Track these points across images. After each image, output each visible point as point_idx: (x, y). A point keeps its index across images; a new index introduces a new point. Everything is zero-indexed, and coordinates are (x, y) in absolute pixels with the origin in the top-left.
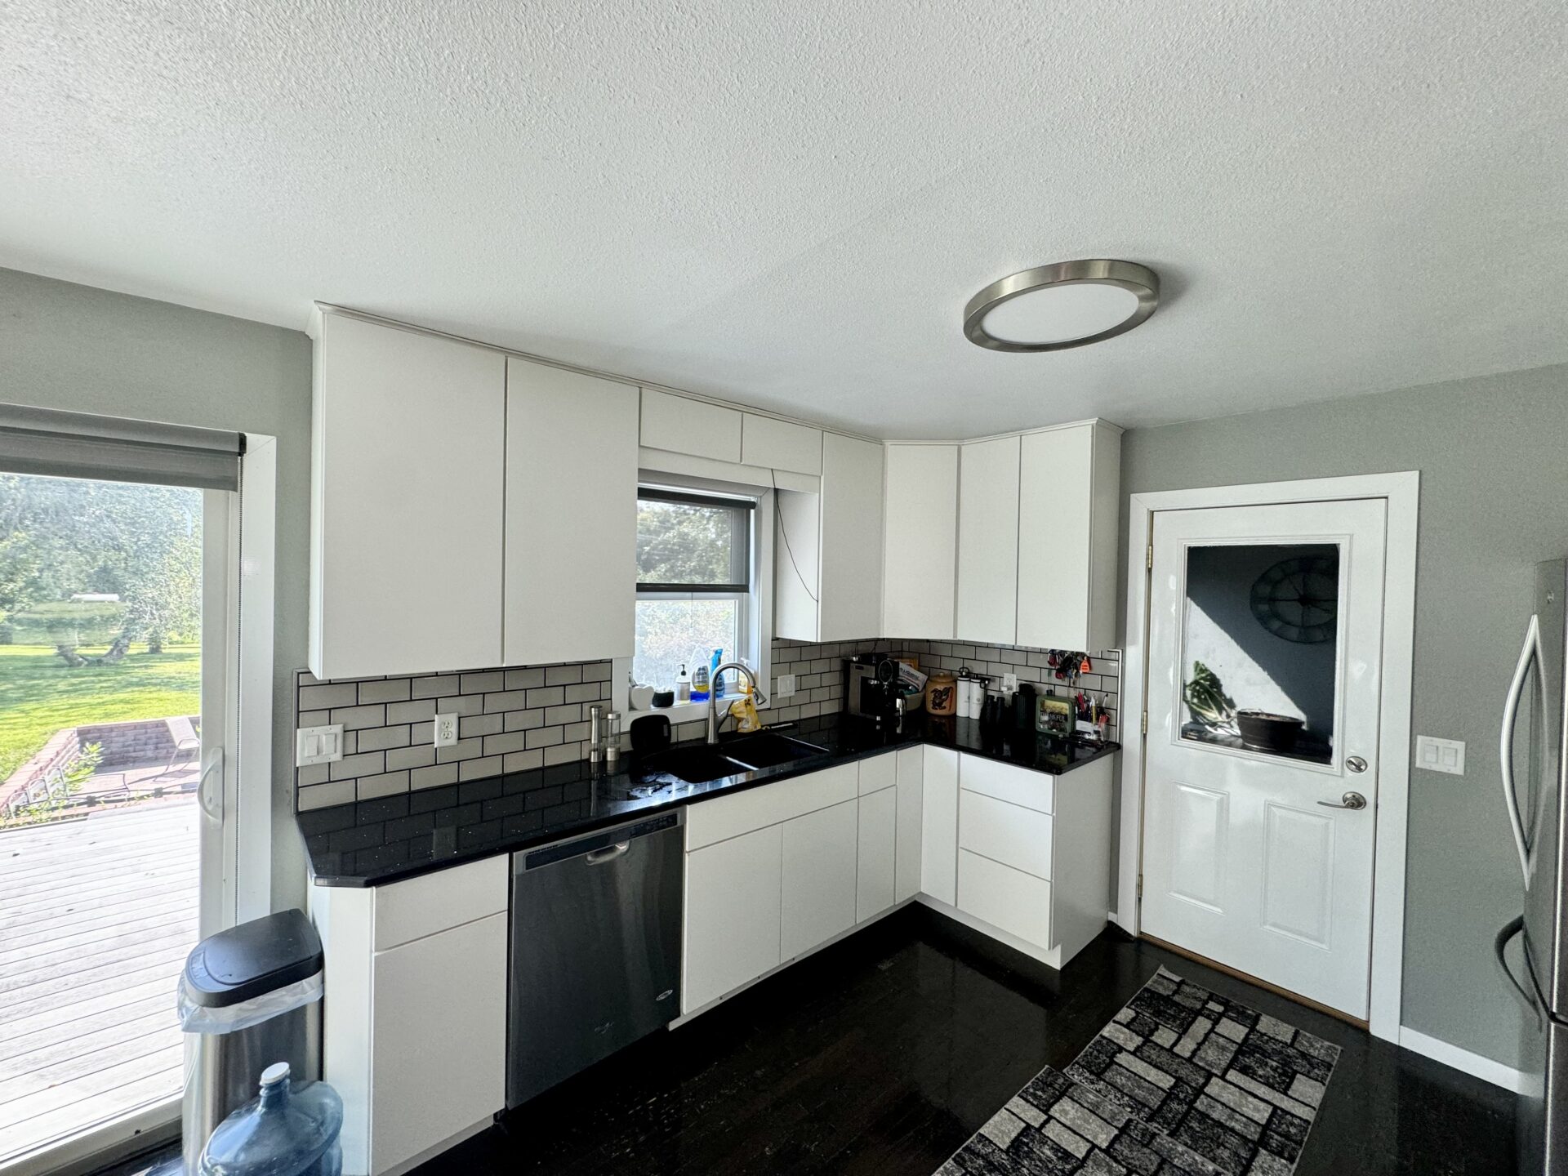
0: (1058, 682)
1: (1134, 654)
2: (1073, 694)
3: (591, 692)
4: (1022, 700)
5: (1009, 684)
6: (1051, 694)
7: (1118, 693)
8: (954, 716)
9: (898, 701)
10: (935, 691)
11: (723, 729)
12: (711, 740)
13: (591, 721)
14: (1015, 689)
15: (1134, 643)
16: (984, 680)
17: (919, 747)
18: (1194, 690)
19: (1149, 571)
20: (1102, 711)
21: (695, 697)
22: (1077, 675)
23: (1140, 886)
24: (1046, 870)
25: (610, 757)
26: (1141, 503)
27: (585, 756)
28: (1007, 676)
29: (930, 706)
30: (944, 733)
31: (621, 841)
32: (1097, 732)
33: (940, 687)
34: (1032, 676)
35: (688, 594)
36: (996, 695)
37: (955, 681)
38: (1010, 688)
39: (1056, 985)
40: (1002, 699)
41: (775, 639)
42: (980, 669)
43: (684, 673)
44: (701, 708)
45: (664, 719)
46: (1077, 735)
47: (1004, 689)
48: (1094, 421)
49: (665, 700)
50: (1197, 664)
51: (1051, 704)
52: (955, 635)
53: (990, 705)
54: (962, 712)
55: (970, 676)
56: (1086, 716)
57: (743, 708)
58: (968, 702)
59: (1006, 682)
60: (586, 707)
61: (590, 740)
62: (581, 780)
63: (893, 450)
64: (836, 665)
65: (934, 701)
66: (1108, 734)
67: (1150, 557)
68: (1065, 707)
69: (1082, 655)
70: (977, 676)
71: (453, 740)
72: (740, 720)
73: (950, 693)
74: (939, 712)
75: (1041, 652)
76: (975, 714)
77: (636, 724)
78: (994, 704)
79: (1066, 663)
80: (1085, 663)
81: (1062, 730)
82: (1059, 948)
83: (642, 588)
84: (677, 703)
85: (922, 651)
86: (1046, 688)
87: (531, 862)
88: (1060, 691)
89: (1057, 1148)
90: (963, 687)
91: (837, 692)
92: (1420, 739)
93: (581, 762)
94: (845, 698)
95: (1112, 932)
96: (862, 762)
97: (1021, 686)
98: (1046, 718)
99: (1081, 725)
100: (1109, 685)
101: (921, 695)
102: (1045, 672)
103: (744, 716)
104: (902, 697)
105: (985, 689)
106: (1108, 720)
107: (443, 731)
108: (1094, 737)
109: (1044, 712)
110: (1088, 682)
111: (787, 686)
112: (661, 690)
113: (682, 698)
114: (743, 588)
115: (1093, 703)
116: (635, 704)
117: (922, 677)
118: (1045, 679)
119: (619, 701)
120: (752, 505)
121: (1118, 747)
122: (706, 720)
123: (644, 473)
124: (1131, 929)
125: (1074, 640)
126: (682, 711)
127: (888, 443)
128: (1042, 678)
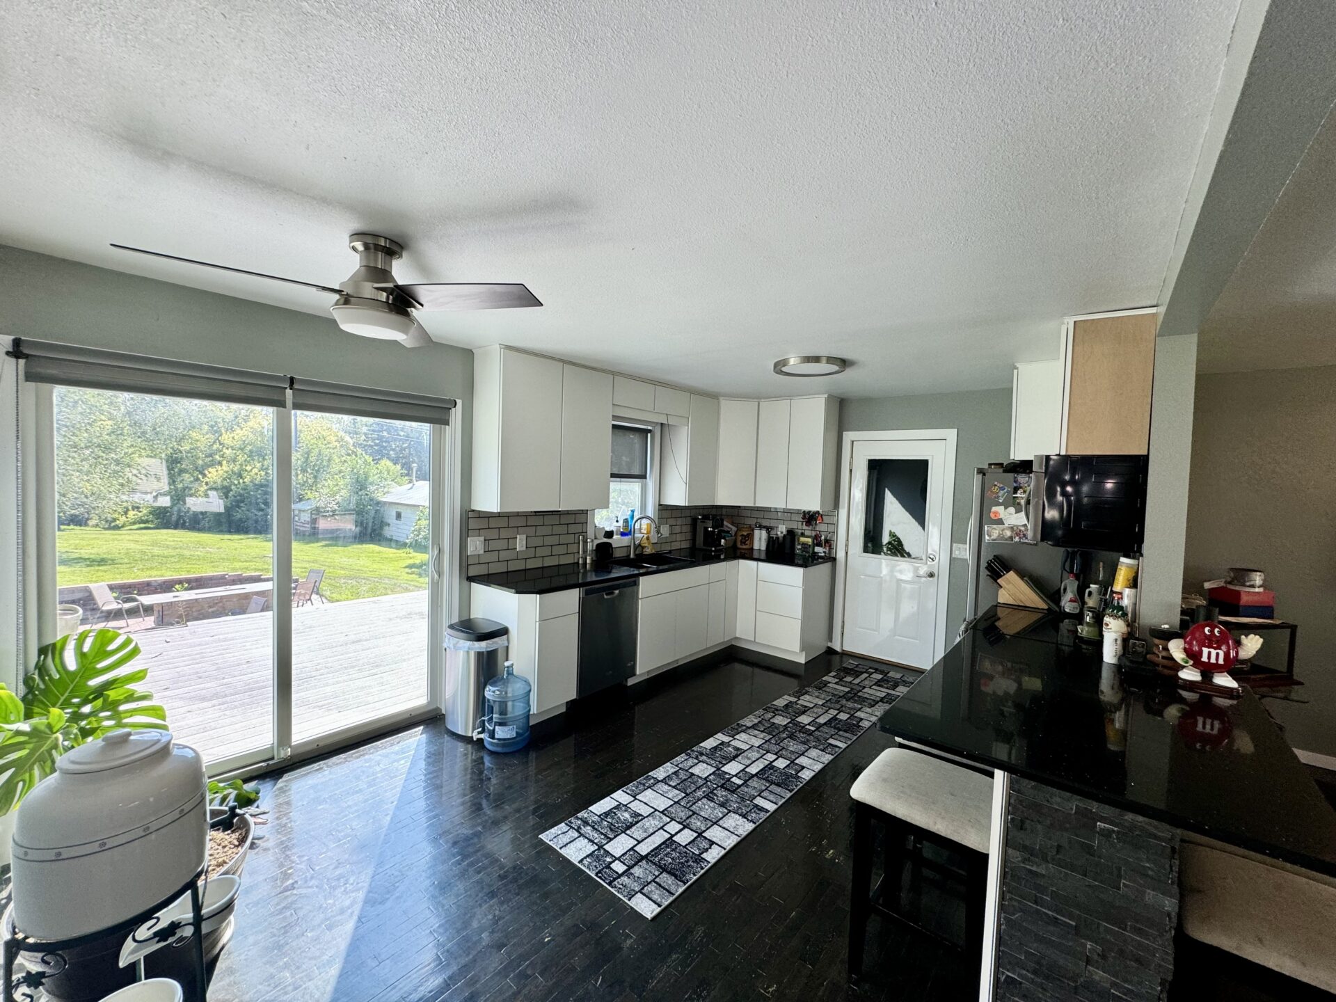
0: (807, 528)
1: (843, 512)
2: (814, 534)
3: (578, 528)
4: (789, 537)
5: (782, 530)
6: (803, 535)
7: (835, 533)
8: (752, 549)
9: (723, 541)
10: (743, 535)
11: (637, 552)
12: (632, 556)
13: (579, 543)
14: (785, 532)
15: (844, 507)
16: (768, 529)
17: (736, 561)
18: (888, 548)
19: (851, 470)
20: (827, 541)
21: (623, 534)
22: (816, 524)
23: (843, 627)
24: (799, 616)
25: (588, 561)
26: (848, 436)
27: (576, 561)
28: (780, 526)
29: (739, 545)
30: (749, 555)
31: (616, 589)
32: (824, 552)
33: (745, 533)
34: (794, 526)
35: (618, 479)
36: (775, 536)
37: (753, 531)
38: (782, 533)
39: (802, 672)
40: (778, 538)
41: (660, 505)
42: (765, 523)
43: (617, 521)
44: (626, 541)
45: (610, 545)
46: (815, 554)
47: (779, 533)
48: (826, 396)
49: (609, 534)
50: (890, 532)
51: (803, 539)
52: (755, 503)
53: (771, 542)
54: (756, 546)
55: (761, 527)
56: (819, 544)
57: (646, 541)
58: (760, 541)
59: (780, 529)
60: (577, 535)
61: (579, 553)
62: (574, 573)
63: (724, 403)
64: (689, 521)
65: (741, 542)
66: (830, 553)
67: (851, 464)
68: (809, 540)
69: (818, 512)
70: (764, 527)
71: (524, 548)
72: (643, 548)
73: (750, 536)
74: (744, 547)
75: (798, 512)
76: (763, 547)
77: (598, 545)
78: (774, 541)
79: (810, 518)
80: (820, 518)
81: (808, 552)
82: (804, 653)
83: (613, 476)
84: (615, 537)
85: (734, 513)
86: (800, 531)
87: (587, 593)
88: (807, 533)
89: (802, 705)
90: (757, 532)
91: (689, 536)
92: (954, 545)
93: (574, 563)
94: (694, 540)
95: (830, 651)
96: (712, 565)
97: (788, 531)
98: (800, 547)
99: (817, 549)
100: (831, 528)
101: (733, 538)
102: (800, 523)
103: (646, 545)
104: (724, 538)
105: (769, 533)
106: (830, 546)
107: (520, 543)
108: (823, 554)
109: (799, 544)
110: (822, 527)
111: (665, 530)
112: (608, 529)
113: (617, 534)
114: (643, 476)
115: (823, 538)
116: (598, 537)
117: (734, 529)
118: (800, 527)
119: (591, 534)
120: (650, 431)
121: (834, 559)
122: (630, 546)
123: (615, 418)
124: (838, 649)
125: (814, 505)
126: (617, 541)
127: (721, 399)
128: (799, 526)
